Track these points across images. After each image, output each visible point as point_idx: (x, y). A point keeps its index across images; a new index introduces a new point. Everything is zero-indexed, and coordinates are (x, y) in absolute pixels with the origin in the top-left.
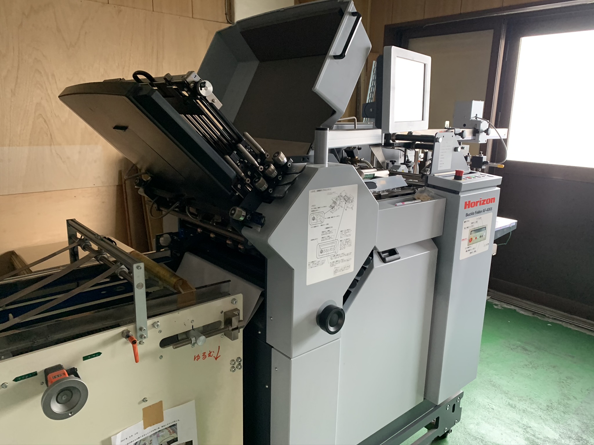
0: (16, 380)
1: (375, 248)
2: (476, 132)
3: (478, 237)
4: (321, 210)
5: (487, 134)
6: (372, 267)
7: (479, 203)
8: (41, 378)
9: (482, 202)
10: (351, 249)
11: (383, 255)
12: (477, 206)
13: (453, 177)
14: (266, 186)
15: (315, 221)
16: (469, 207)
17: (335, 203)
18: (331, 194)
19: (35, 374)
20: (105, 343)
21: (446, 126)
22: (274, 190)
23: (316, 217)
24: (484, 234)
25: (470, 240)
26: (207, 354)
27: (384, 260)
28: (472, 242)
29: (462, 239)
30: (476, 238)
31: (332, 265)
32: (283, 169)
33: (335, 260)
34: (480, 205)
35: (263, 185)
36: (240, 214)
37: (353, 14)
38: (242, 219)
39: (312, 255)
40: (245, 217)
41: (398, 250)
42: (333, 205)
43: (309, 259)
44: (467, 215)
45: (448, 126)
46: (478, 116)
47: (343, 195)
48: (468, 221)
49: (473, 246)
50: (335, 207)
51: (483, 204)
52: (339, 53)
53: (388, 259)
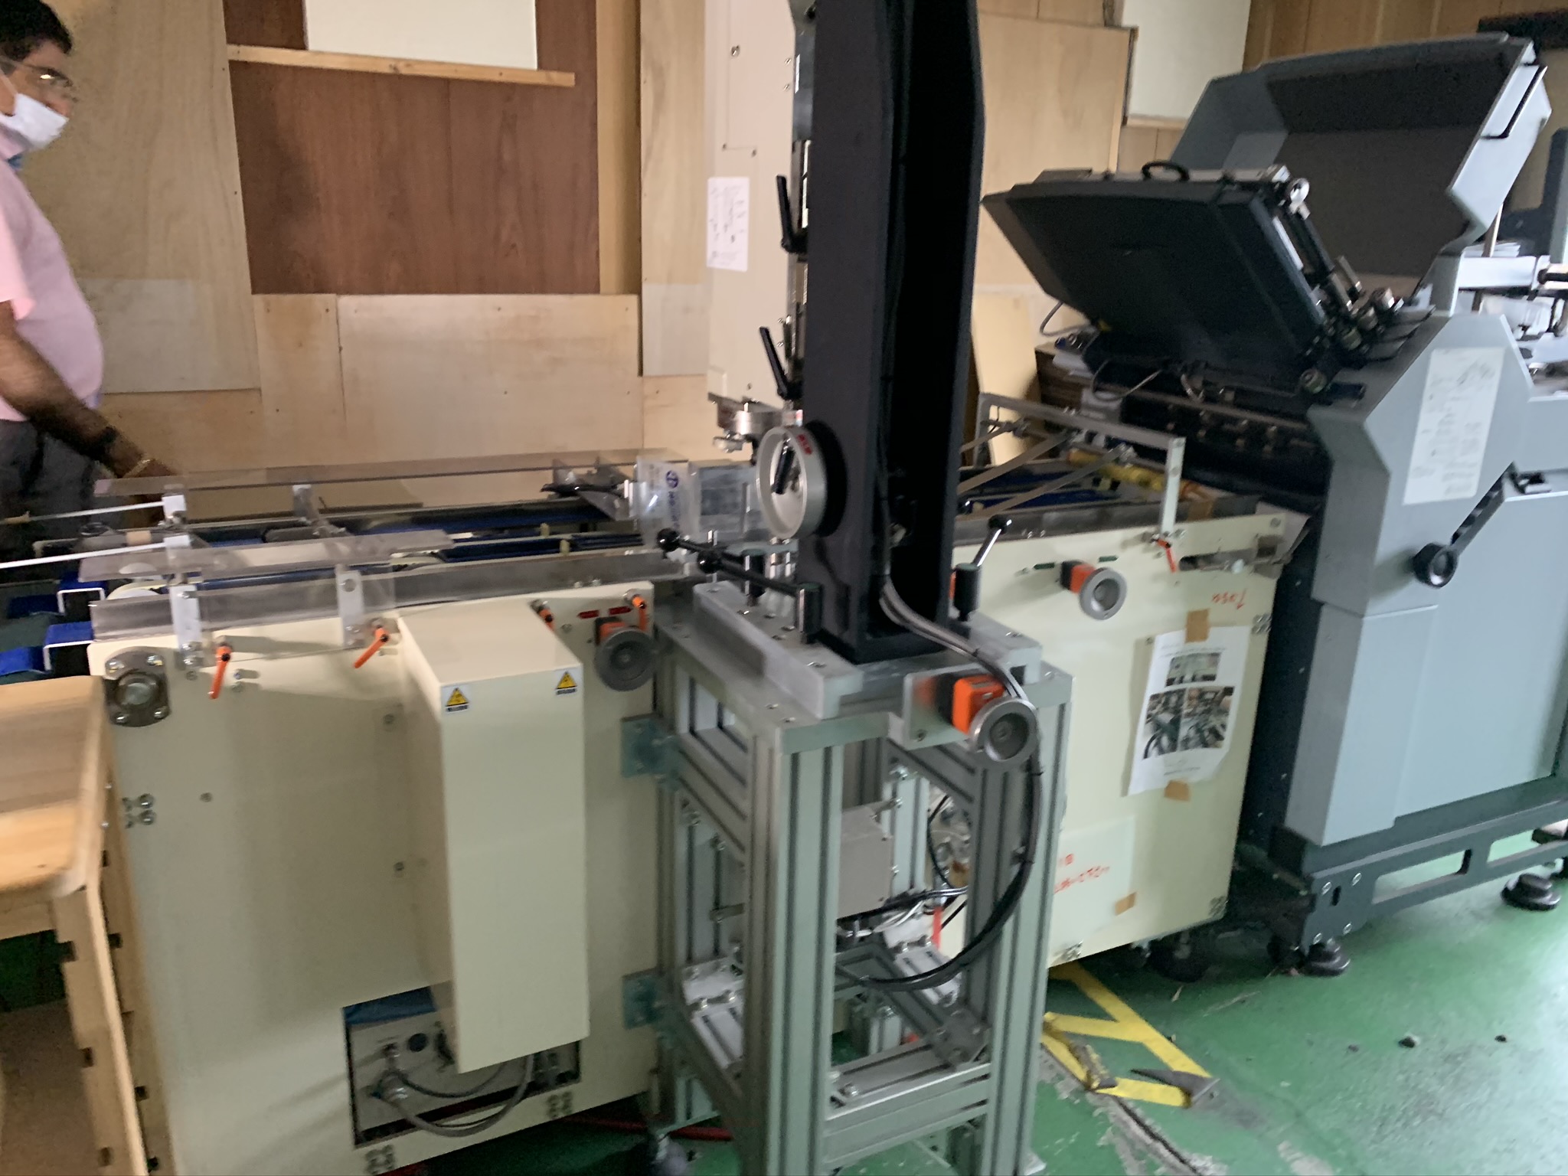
0: (1037, 567)
1: (1511, 467)
4: (1444, 384)
6: (1499, 500)
8: (1056, 573)
10: (1477, 457)
11: (1523, 482)
14: (1356, 343)
15: (1432, 402)
17: (1466, 375)
18: (1462, 359)
19: (1051, 566)
20: (1125, 544)
22: (1371, 348)
23: (1434, 395)
26: (1228, 596)
27: (1521, 490)
31: (1444, 479)
32: (1387, 317)
33: (1450, 471)
35: (1352, 339)
36: (1314, 381)
37: (1529, 66)
38: (1319, 389)
39: (1419, 455)
40: (1325, 387)
41: (1547, 478)
42: (1463, 379)
43: (1414, 464)
47: (1481, 364)
50: (1466, 382)
53: (1529, 489)
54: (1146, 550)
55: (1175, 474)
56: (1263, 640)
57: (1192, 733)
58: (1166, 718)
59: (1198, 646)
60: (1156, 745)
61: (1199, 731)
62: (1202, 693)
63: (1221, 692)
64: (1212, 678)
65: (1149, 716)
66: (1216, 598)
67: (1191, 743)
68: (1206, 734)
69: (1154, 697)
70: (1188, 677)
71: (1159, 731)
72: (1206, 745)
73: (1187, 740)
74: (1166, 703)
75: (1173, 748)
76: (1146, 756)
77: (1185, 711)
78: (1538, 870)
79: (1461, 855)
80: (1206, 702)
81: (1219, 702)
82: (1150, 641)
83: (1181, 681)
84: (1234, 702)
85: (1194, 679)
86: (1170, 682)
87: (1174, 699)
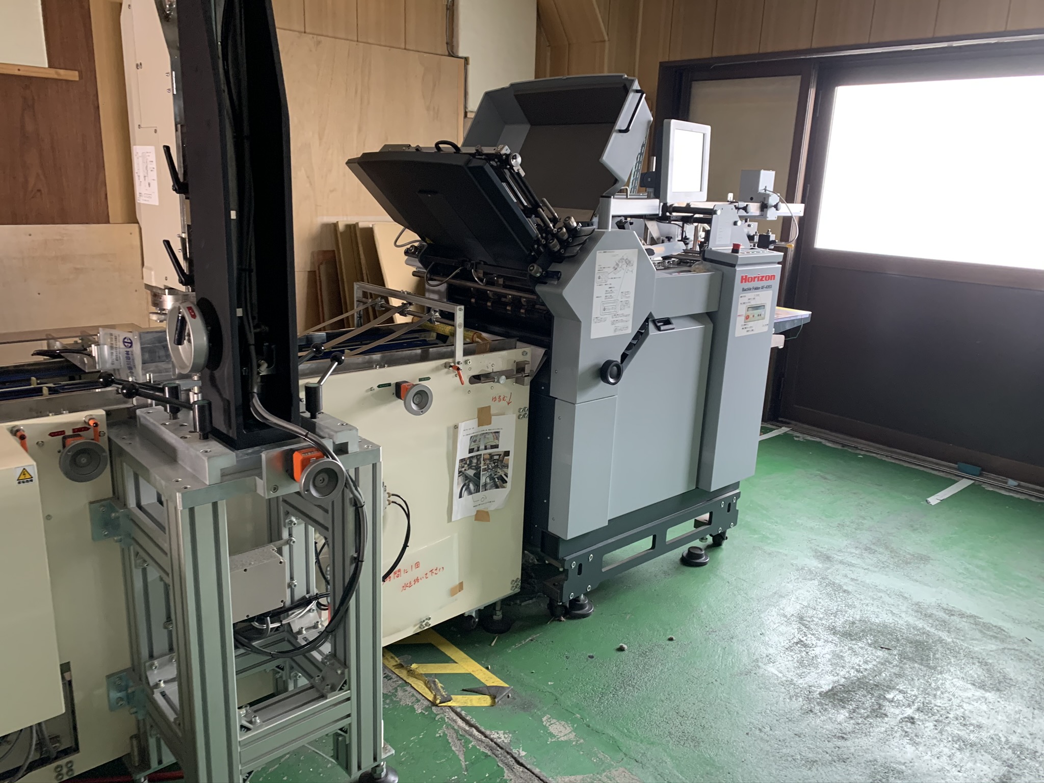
0: (379, 386)
1: (651, 314)
2: (764, 207)
3: (756, 315)
4: (606, 270)
5: (777, 210)
6: (647, 334)
7: (756, 279)
8: (393, 389)
9: (760, 278)
10: (629, 311)
11: (658, 323)
12: (754, 281)
13: (730, 251)
14: (558, 247)
15: (600, 280)
16: (745, 282)
17: (617, 265)
18: (614, 256)
19: (389, 385)
20: (434, 370)
21: (729, 199)
22: (565, 251)
23: (601, 277)
24: (763, 313)
25: (747, 317)
26: (502, 398)
27: (659, 329)
28: (749, 320)
29: (738, 314)
30: (753, 316)
31: (613, 324)
32: (573, 232)
33: (616, 319)
34: (758, 281)
35: (556, 246)
36: (536, 270)
37: (637, 91)
38: (538, 275)
39: (596, 311)
40: (542, 274)
41: (673, 321)
42: (616, 267)
43: (594, 316)
44: (744, 290)
45: (732, 199)
46: (767, 189)
47: (625, 258)
48: (745, 296)
49: (750, 324)
50: (618, 269)
51: (762, 280)
52: (624, 128)
53: (662, 328)
54: (447, 373)
55: (460, 326)
56: (525, 422)
57: (488, 480)
58: (471, 473)
59: (486, 428)
60: (466, 490)
61: (492, 478)
62: (491, 456)
63: (502, 454)
64: (496, 446)
65: (460, 472)
66: (494, 399)
67: (488, 486)
68: (497, 480)
69: (462, 461)
70: (482, 447)
71: (467, 482)
72: (497, 487)
73: (485, 485)
74: (471, 462)
75: (477, 491)
76: (460, 496)
77: (482, 468)
78: (697, 543)
79: (651, 537)
80: (494, 461)
81: (502, 461)
82: (456, 427)
83: (478, 450)
84: (511, 459)
85: (486, 449)
86: (471, 451)
87: (475, 461)
